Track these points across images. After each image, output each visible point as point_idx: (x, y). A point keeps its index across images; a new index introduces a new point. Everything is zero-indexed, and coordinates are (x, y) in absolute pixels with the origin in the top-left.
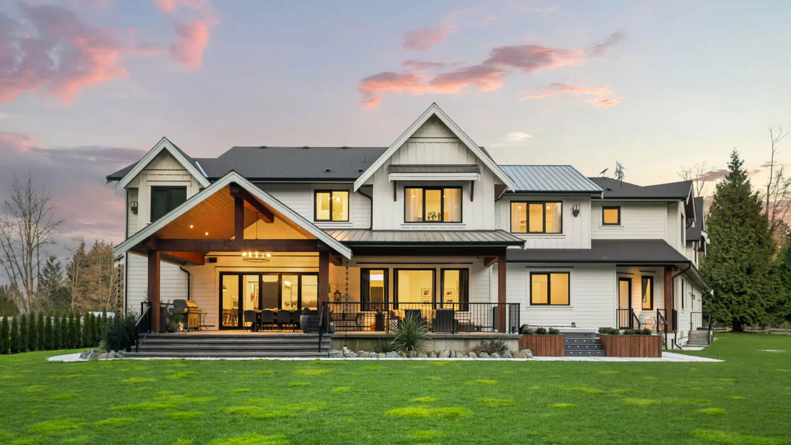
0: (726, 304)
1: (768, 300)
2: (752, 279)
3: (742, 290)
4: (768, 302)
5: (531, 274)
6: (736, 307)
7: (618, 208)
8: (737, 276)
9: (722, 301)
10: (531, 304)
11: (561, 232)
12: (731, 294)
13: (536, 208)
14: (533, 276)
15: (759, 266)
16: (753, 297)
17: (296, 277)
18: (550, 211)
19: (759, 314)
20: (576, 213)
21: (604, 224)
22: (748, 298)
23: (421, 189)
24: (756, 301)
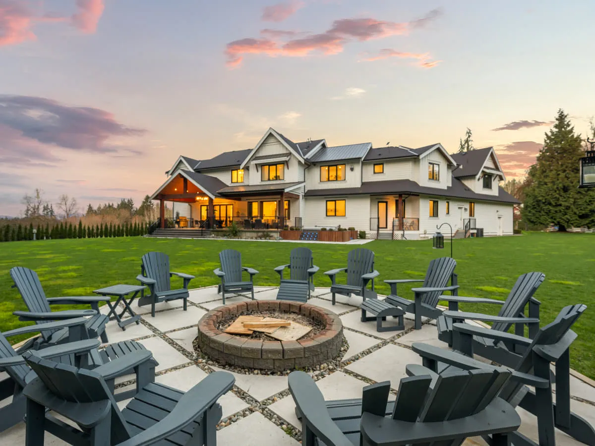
0: (547, 213)
1: (581, 210)
2: (568, 196)
3: (559, 203)
4: (581, 211)
5: (327, 201)
6: (554, 215)
7: (383, 164)
8: (554, 194)
9: (544, 211)
10: (327, 216)
11: (345, 180)
12: (548, 206)
13: (333, 169)
14: (328, 202)
15: (573, 186)
16: (568, 208)
17: (225, 206)
18: (340, 169)
19: (571, 219)
20: (352, 169)
21: (374, 173)
22: (563, 208)
23: (268, 166)
24: (570, 210)
